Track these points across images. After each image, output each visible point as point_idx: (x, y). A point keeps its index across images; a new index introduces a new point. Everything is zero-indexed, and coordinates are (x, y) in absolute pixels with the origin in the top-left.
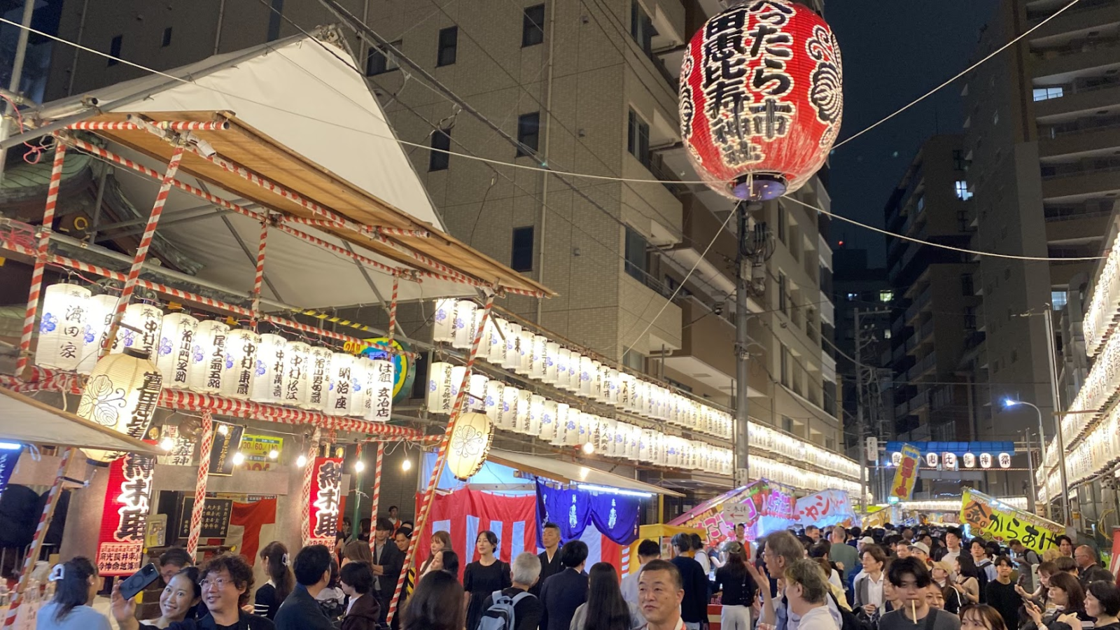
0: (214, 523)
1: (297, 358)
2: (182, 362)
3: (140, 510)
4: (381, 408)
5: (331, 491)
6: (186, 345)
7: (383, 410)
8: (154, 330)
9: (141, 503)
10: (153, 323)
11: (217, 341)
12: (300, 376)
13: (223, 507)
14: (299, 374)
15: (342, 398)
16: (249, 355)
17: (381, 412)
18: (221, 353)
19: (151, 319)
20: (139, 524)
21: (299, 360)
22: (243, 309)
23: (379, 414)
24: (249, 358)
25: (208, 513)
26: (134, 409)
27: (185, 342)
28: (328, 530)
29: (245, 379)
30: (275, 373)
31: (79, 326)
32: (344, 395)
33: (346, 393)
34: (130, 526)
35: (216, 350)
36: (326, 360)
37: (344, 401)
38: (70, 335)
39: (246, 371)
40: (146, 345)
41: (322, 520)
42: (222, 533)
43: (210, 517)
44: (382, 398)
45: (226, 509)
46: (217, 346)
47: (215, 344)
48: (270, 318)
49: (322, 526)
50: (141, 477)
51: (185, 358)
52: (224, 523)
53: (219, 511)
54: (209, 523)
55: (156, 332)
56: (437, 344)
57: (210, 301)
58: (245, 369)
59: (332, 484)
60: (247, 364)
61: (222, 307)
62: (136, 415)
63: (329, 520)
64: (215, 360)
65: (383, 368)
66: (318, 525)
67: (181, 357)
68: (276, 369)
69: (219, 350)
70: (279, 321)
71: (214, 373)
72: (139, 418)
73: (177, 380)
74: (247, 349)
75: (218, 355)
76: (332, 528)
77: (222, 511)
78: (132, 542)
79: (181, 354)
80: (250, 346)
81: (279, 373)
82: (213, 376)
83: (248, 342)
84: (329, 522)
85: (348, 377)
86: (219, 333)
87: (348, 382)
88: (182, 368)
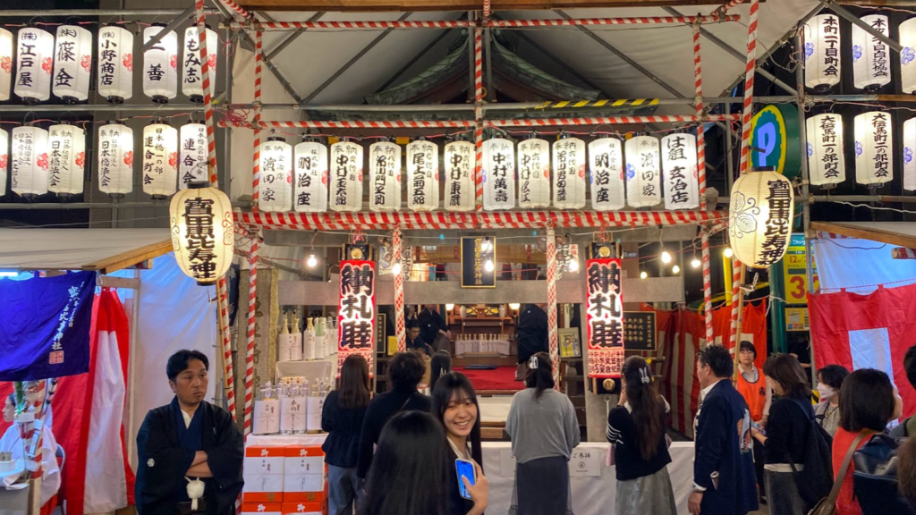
0: (638, 335)
1: (525, 156)
2: (378, 186)
3: (354, 322)
4: (675, 192)
5: (599, 296)
6: (381, 170)
7: (679, 194)
8: (345, 162)
9: (354, 316)
10: (342, 157)
11: (416, 159)
12: (531, 176)
13: (645, 320)
14: (529, 173)
15: (603, 189)
16: (455, 165)
17: (676, 198)
18: (421, 170)
19: (341, 153)
20: (356, 335)
21: (527, 159)
22: (454, 122)
23: (674, 200)
24: (456, 168)
25: (630, 326)
26: (186, 234)
27: (379, 167)
28: (603, 340)
29: (455, 190)
30: (495, 178)
31: (275, 174)
32: (605, 186)
33: (607, 182)
34: (348, 336)
35: (416, 168)
36: (568, 151)
37: (605, 193)
38: (267, 183)
39: (455, 183)
40: (340, 177)
41: (595, 330)
42: (649, 345)
43: (633, 330)
44: (675, 180)
45: (649, 322)
46: (417, 164)
47: (414, 162)
48: (490, 123)
49: (595, 336)
50: (351, 293)
51: (382, 182)
52: (649, 336)
53: (641, 324)
54: (633, 336)
55: (347, 165)
56: (809, 91)
57: (414, 123)
58: (454, 180)
59: (601, 289)
60: (456, 176)
61: (429, 126)
62: (190, 238)
63: (602, 329)
64: (416, 178)
65: (671, 143)
66: (592, 335)
67: (378, 182)
68: (496, 173)
69: (419, 168)
70: (503, 122)
71: (417, 190)
72: (194, 240)
73: (376, 203)
74: (453, 160)
75: (419, 172)
76: (607, 338)
77: (645, 324)
78: (351, 350)
79: (377, 179)
80: (456, 156)
81: (500, 177)
82: (416, 194)
83: (454, 153)
84: (603, 331)
85: (607, 165)
86: (417, 152)
87: (607, 170)
88: (379, 192)
